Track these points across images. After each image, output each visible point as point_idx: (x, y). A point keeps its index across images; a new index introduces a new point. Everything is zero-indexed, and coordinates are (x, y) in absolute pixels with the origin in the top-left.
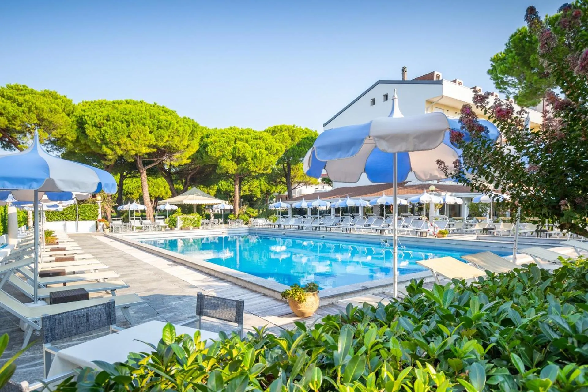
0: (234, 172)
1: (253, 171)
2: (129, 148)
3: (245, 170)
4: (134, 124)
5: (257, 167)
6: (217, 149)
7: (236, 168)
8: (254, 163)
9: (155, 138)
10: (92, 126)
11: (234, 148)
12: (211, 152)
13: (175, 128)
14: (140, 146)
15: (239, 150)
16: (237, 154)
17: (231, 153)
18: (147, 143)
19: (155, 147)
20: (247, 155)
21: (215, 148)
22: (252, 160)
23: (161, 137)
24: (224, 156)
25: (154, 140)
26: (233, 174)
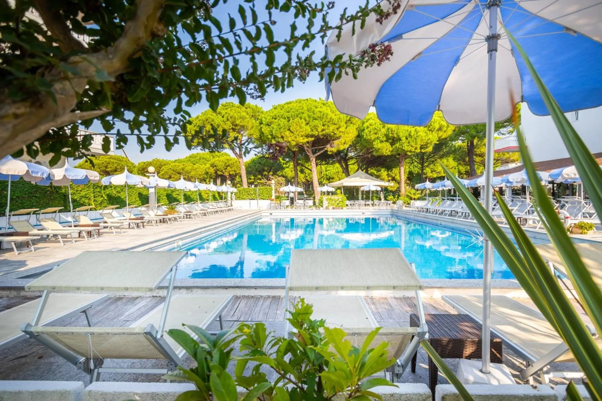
0: (389, 154)
1: (408, 151)
2: (290, 139)
3: (400, 150)
4: (293, 119)
5: (412, 146)
6: (373, 132)
7: (391, 149)
8: (409, 143)
9: (311, 128)
10: (266, 125)
11: (388, 129)
12: (367, 135)
13: (329, 117)
14: (297, 137)
15: (392, 131)
16: (391, 135)
17: (385, 135)
18: (303, 134)
19: (312, 136)
20: (401, 135)
21: (370, 132)
22: (407, 139)
23: (316, 127)
24: (378, 138)
25: (309, 130)
26: (388, 156)
